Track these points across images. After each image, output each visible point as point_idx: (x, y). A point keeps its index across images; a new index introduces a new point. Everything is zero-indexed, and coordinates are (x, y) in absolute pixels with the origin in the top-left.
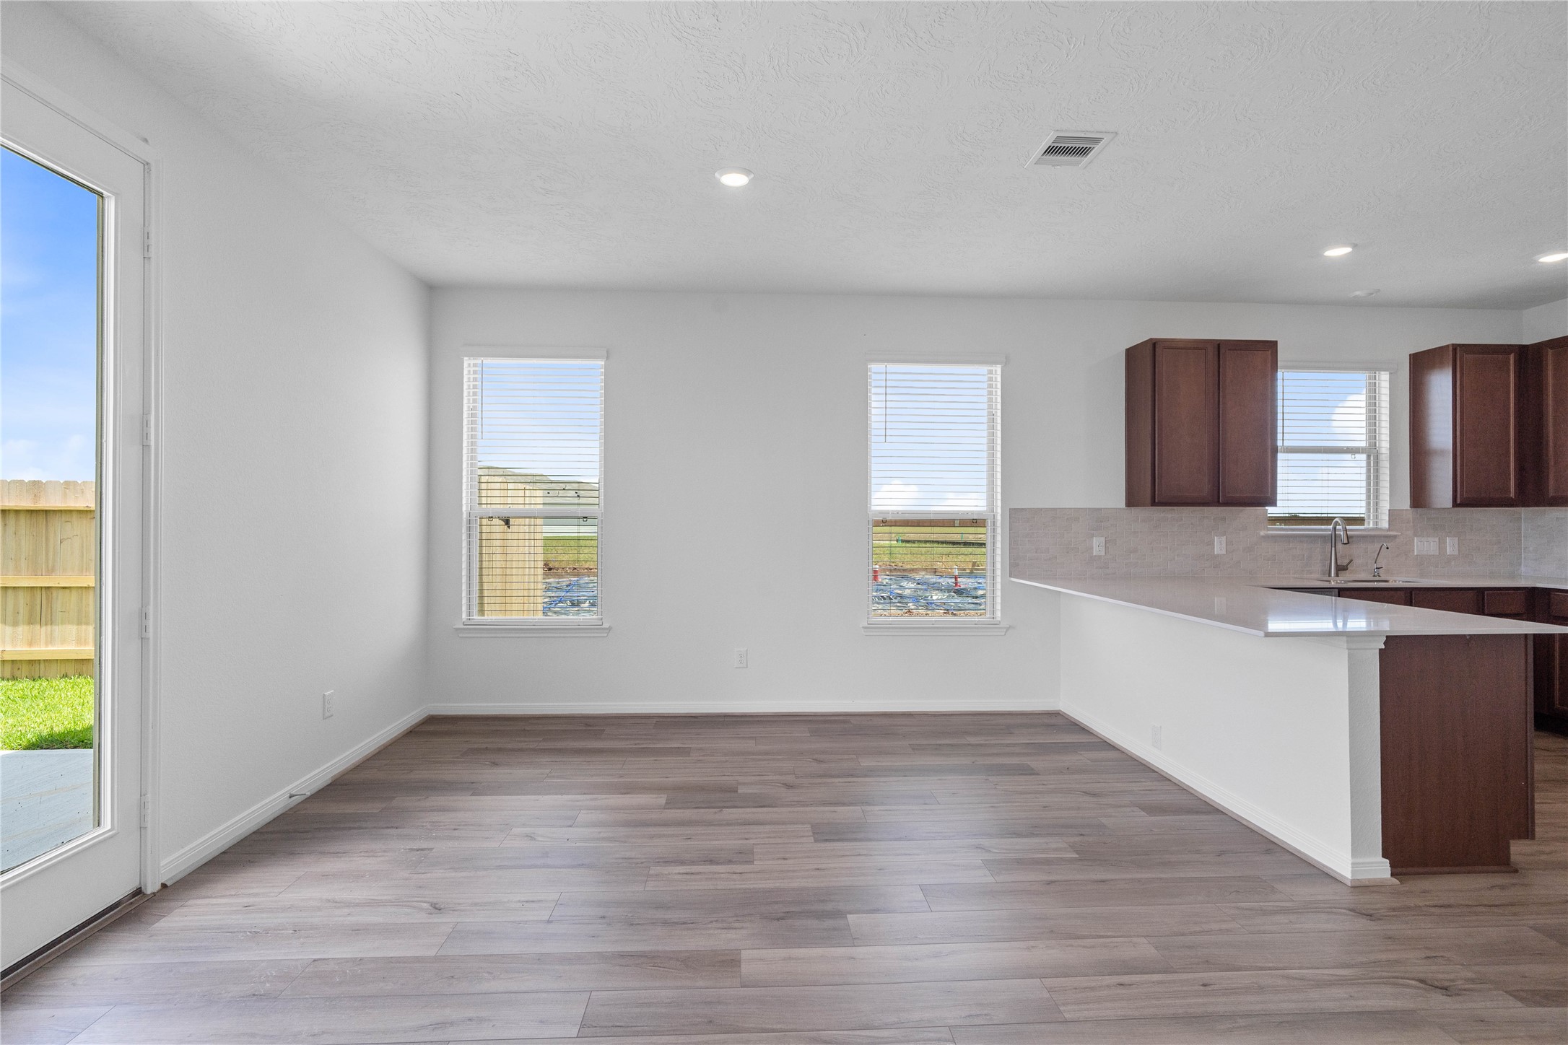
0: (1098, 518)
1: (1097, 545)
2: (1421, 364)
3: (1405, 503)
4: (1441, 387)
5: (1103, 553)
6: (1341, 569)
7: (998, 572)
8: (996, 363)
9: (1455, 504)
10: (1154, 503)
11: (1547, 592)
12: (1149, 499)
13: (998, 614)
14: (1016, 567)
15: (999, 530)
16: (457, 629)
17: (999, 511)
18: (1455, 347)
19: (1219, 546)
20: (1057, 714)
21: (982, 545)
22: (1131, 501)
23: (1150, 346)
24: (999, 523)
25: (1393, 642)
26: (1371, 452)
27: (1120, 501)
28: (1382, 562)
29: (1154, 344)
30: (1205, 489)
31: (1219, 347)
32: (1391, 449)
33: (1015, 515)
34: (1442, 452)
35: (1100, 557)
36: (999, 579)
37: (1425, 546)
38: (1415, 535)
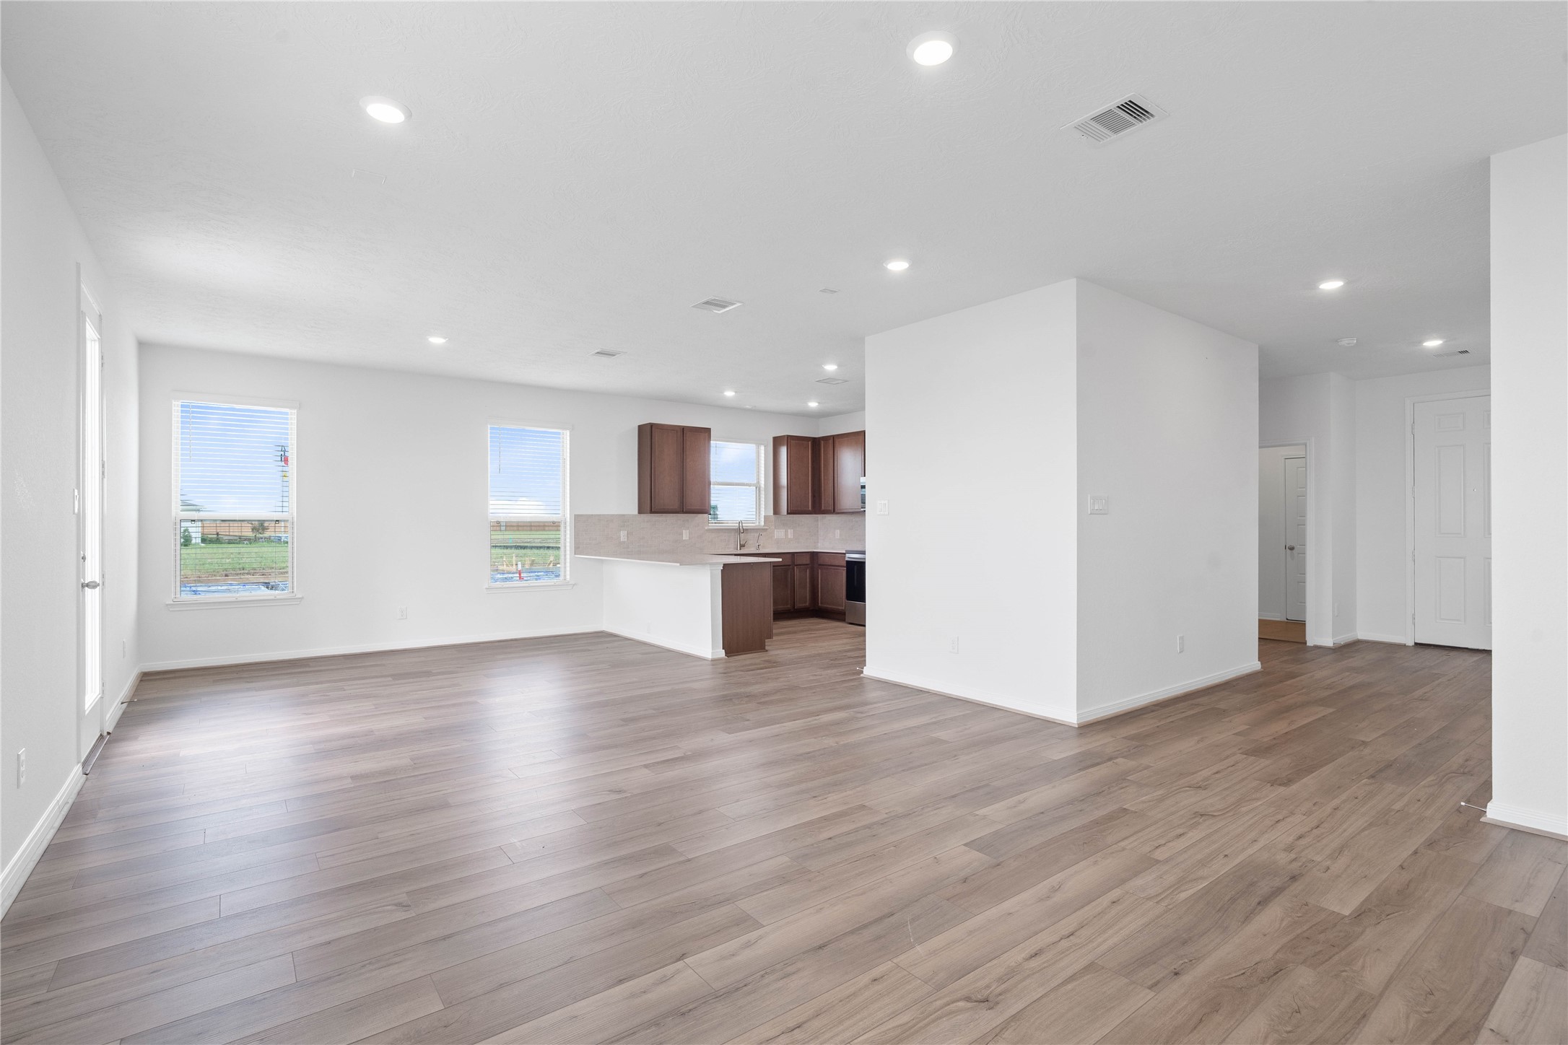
0: (623, 520)
1: (623, 535)
2: (777, 441)
3: (771, 513)
4: (783, 451)
5: (626, 540)
6: (742, 546)
7: (568, 552)
8: (566, 429)
9: (788, 513)
10: (652, 512)
11: (817, 553)
12: (649, 511)
13: (568, 577)
14: (578, 549)
15: (568, 528)
16: (167, 605)
17: (568, 516)
18: (788, 436)
19: (686, 535)
20: (602, 632)
21: (558, 548)
22: (640, 512)
23: (649, 427)
24: (568, 524)
25: (725, 566)
26: (758, 488)
27: (636, 511)
28: (761, 542)
29: (652, 426)
30: (676, 506)
31: (683, 429)
32: (765, 485)
33: (578, 519)
34: (784, 487)
35: (624, 542)
36: (568, 557)
37: (779, 534)
38: (775, 528)
